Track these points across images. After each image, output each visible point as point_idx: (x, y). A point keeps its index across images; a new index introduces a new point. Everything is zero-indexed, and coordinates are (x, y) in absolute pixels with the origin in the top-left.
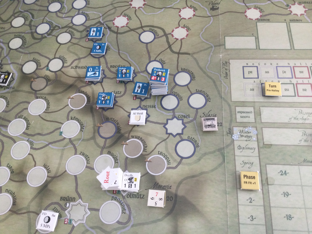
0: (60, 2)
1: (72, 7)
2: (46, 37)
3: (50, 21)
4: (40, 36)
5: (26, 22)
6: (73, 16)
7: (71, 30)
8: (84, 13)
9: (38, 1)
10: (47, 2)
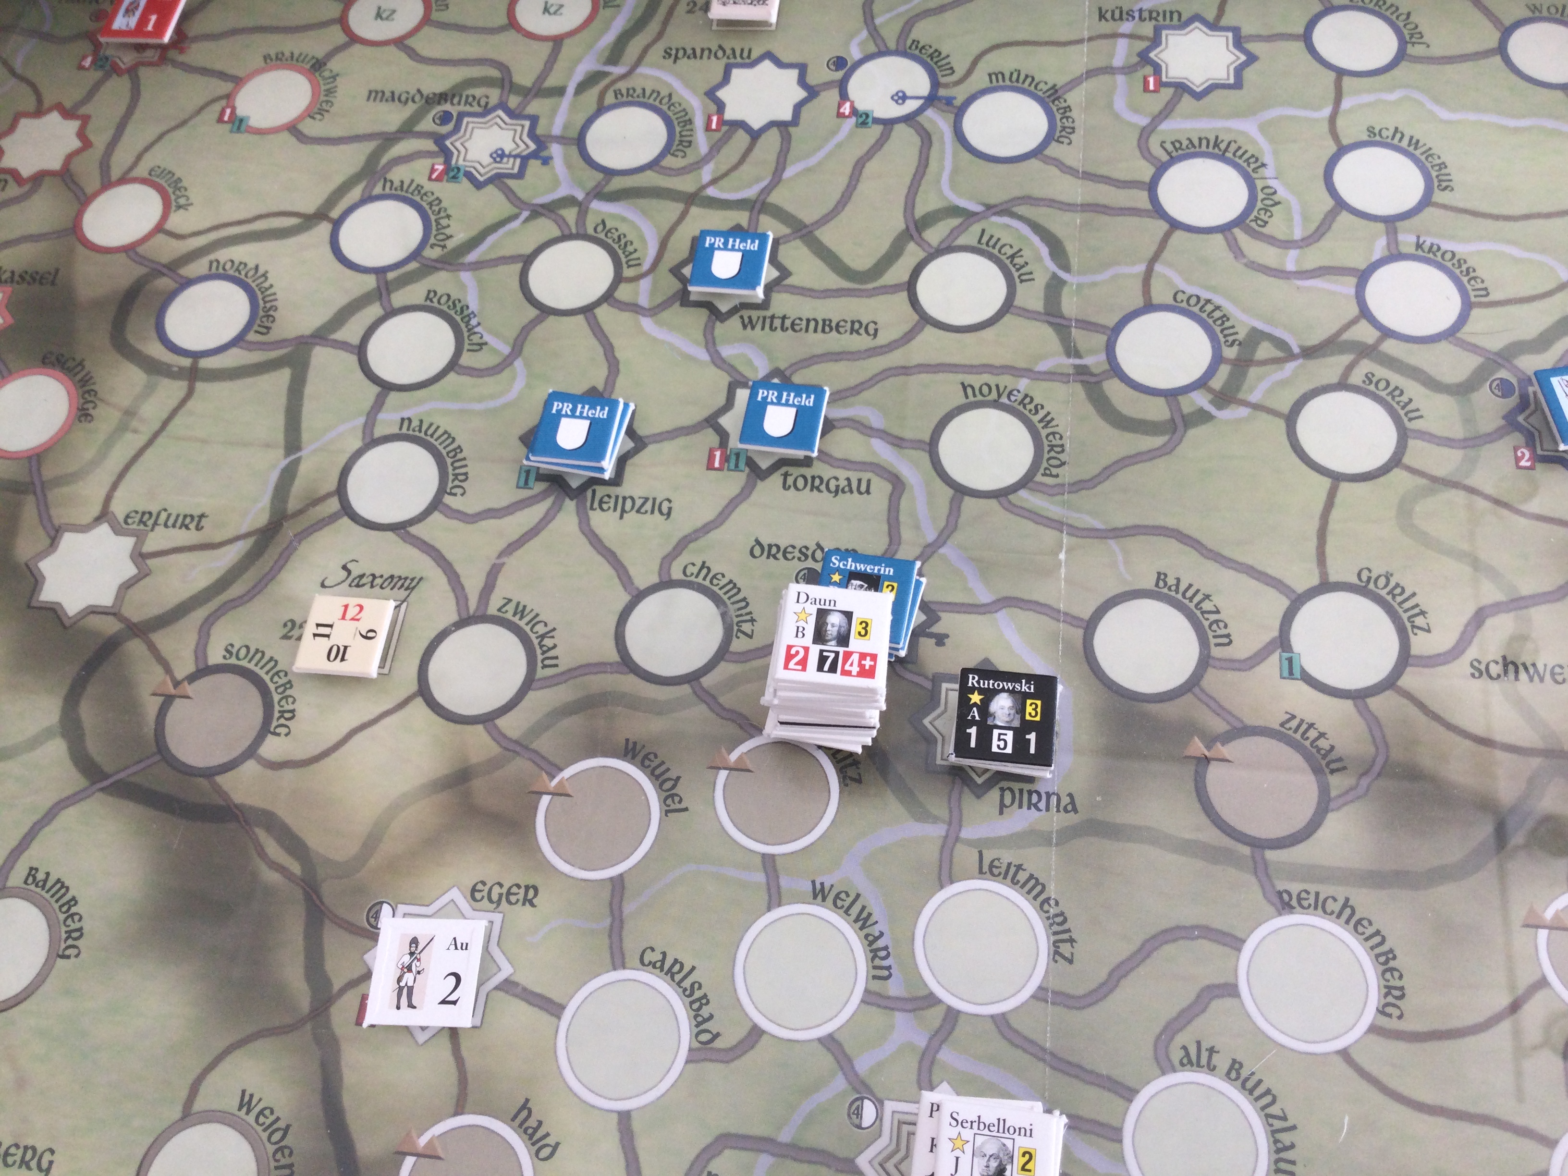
0: (1227, 154)
1: (1330, 203)
2: (1202, 417)
3: (1205, 295)
4: (1161, 401)
5: (1020, 288)
6: (1363, 266)
7: (1381, 372)
8: (1430, 250)
9: (1066, 141)
10: (1137, 153)
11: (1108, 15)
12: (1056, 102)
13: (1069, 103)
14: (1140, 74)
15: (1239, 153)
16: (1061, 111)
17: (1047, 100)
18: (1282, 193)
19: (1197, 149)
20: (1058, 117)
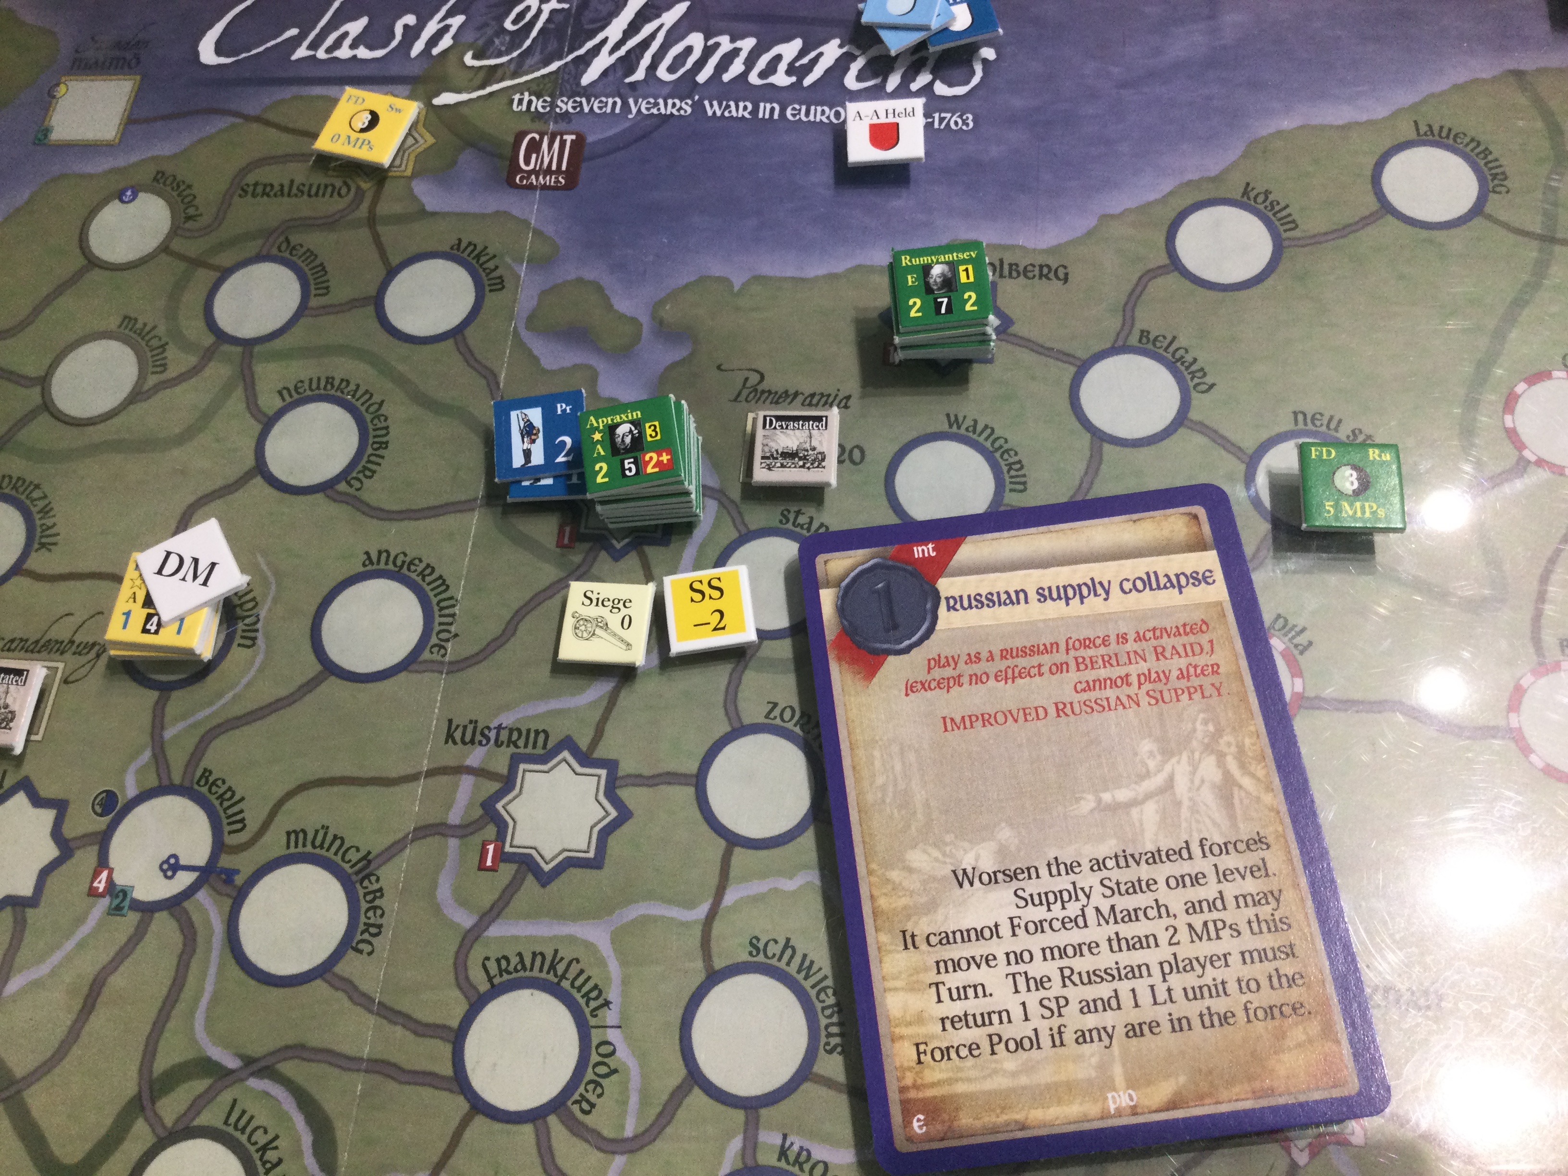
9: (366, 948)
10: (451, 977)
11: (458, 735)
12: (366, 883)
13: (382, 883)
14: (477, 839)
15: (578, 983)
16: (369, 898)
17: (354, 878)
18: (624, 1054)
19: (528, 974)
20: (364, 906)
